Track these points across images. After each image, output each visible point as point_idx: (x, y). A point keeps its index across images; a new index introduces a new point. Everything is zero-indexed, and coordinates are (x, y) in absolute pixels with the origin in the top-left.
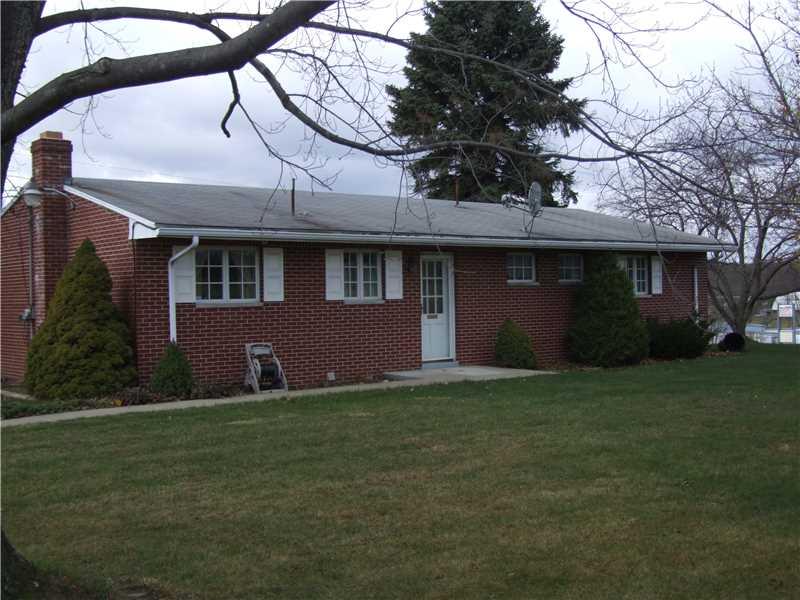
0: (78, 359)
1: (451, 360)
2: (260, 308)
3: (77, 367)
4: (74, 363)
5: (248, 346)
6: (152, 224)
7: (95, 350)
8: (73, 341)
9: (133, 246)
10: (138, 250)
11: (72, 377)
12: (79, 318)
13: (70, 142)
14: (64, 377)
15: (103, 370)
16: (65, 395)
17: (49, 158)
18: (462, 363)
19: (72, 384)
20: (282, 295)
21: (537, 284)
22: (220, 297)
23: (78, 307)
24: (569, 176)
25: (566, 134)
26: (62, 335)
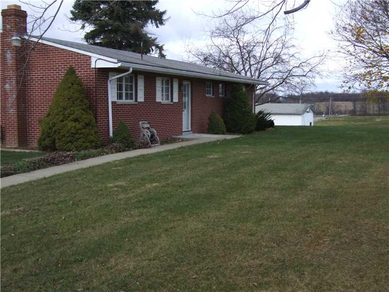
0: (80, 129)
1: (189, 131)
2: (136, 105)
3: (81, 134)
4: (80, 131)
5: (141, 123)
6: (116, 61)
7: (87, 125)
8: (76, 120)
9: (96, 71)
10: (98, 73)
11: (78, 139)
12: (77, 108)
13: (25, 12)
14: (74, 139)
15: (92, 135)
16: (78, 149)
17: (18, 20)
18: (194, 132)
19: (79, 142)
20: (143, 99)
21: (213, 97)
22: (122, 99)
23: (75, 102)
24: (162, 47)
25: (157, 27)
26: (69, 117)
